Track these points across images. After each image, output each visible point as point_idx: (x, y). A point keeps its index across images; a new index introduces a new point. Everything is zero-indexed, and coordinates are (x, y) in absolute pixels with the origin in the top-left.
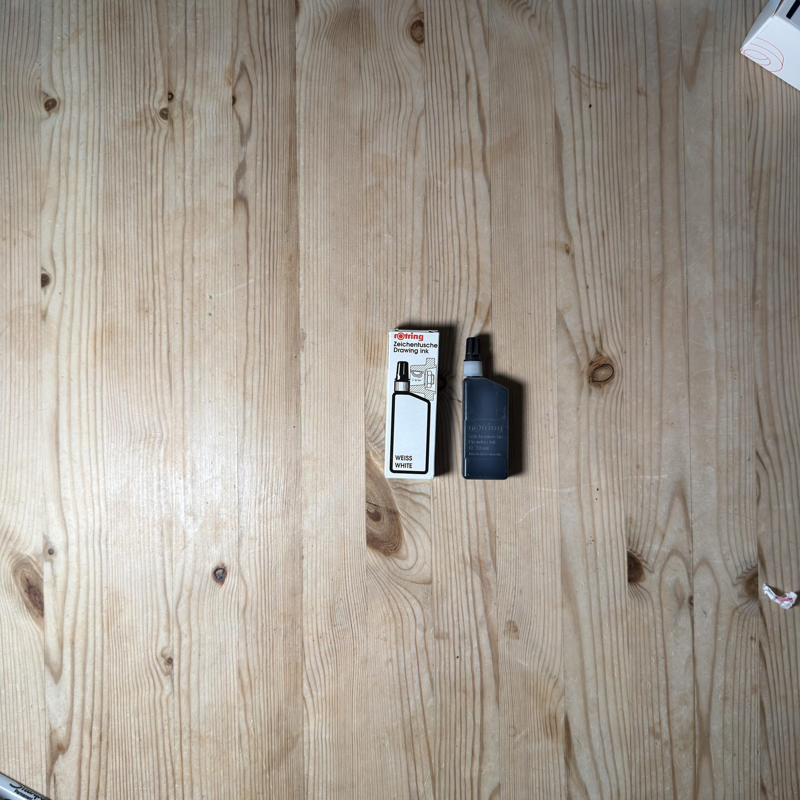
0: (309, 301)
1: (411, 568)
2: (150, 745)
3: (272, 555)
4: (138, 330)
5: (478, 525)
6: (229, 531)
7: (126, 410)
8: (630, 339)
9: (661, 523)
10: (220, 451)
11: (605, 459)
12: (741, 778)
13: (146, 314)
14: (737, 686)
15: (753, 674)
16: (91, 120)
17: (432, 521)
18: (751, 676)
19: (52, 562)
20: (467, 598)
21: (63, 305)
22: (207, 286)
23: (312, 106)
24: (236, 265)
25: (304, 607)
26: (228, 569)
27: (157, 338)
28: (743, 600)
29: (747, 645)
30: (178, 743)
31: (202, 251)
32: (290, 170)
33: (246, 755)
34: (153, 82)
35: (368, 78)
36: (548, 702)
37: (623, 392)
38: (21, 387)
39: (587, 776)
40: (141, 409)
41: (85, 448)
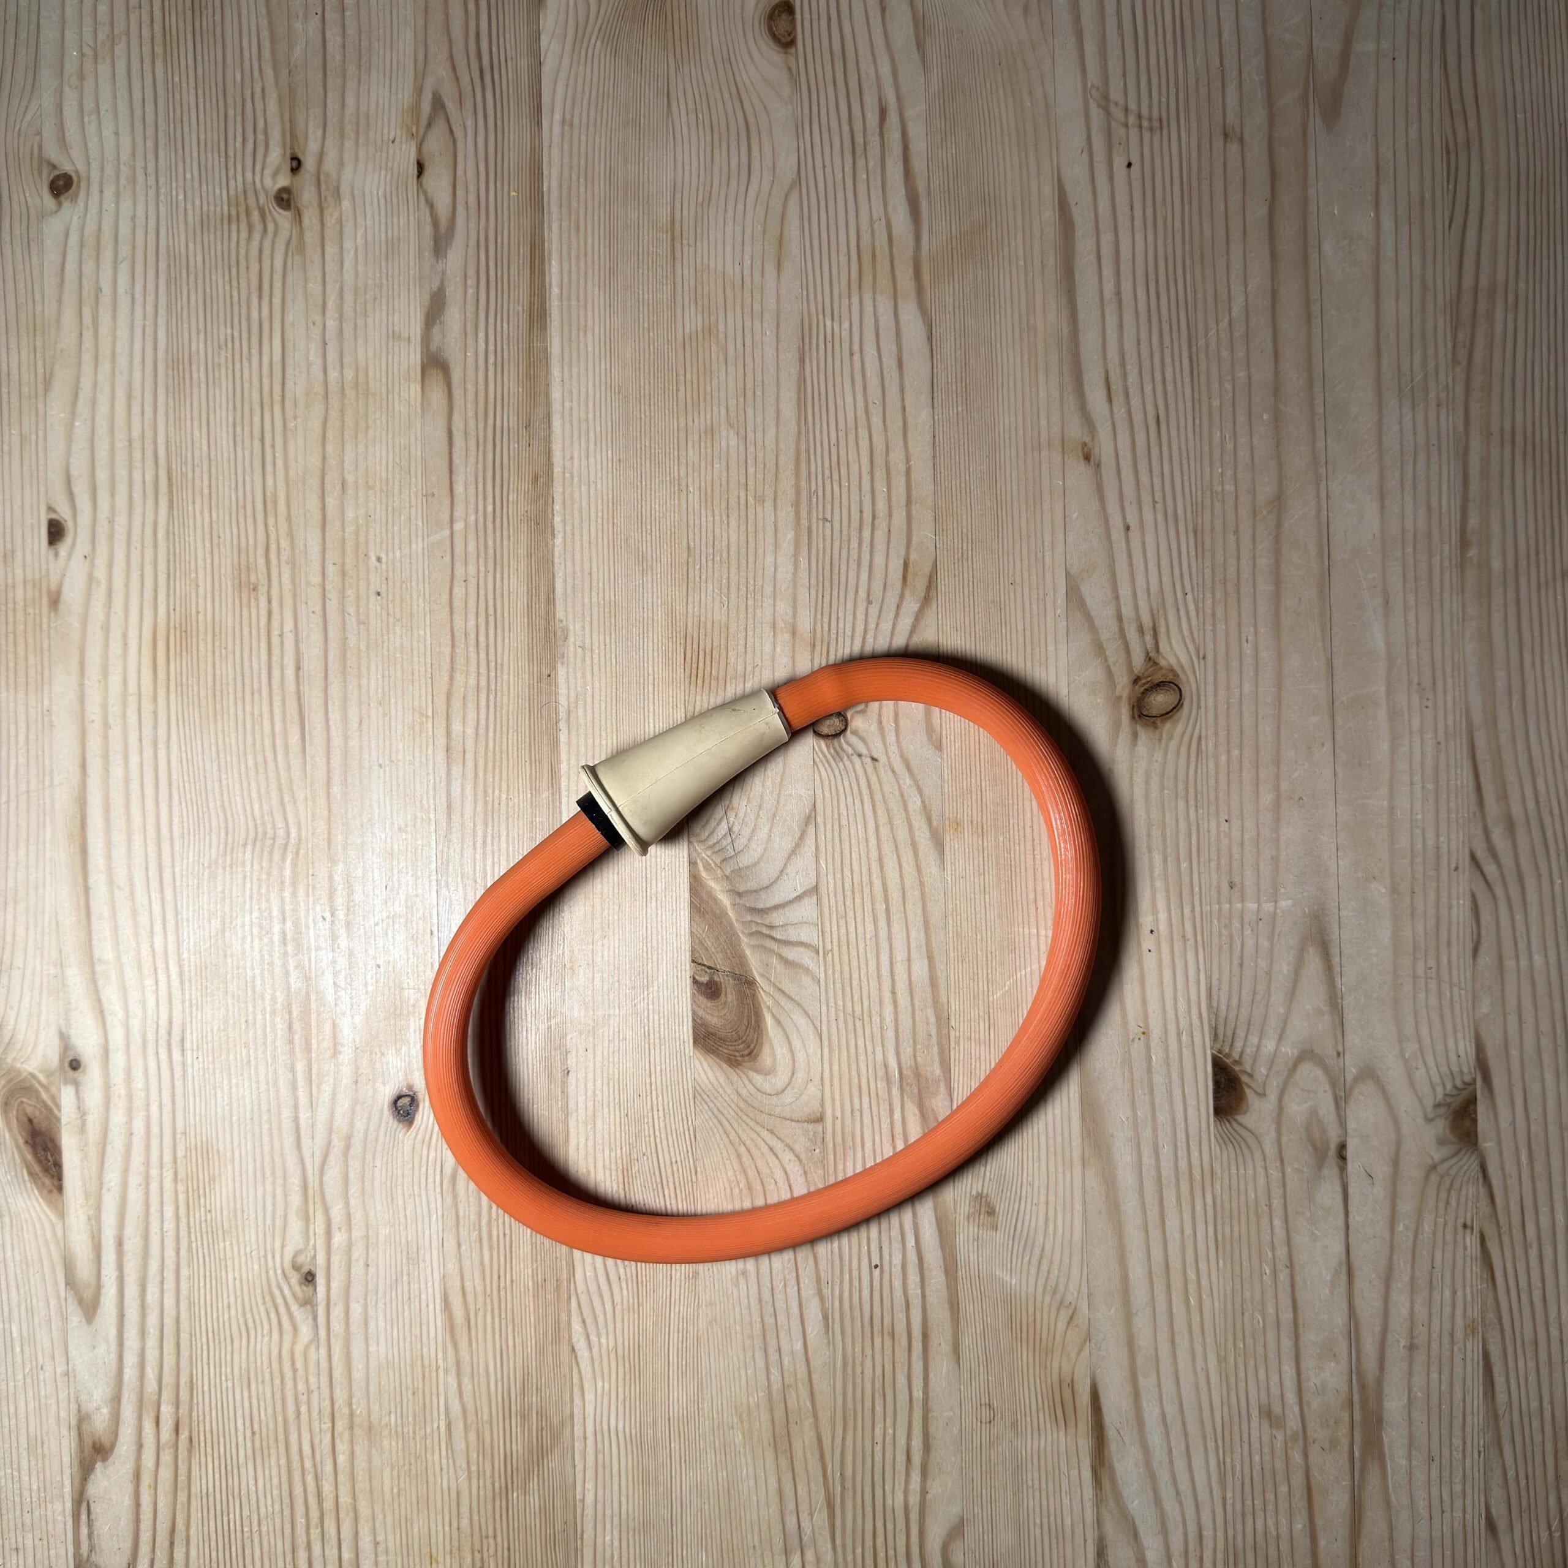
0: (574, 565)
1: (783, 1091)
2: (272, 1442)
4: (238, 626)
5: (913, 1006)
7: (217, 784)
8: (1214, 631)
9: (1278, 1000)
10: (403, 864)
11: (1165, 870)
12: (1447, 1507)
13: (253, 596)
14: (1436, 1321)
15: (1469, 1297)
16: (141, 214)
17: (823, 997)
18: (1465, 1300)
19: (76, 1084)
20: (894, 1148)
21: (91, 579)
22: (371, 537)
23: (574, 177)
24: (428, 496)
25: (572, 1170)
26: (419, 1097)
27: (275, 640)
28: (1446, 1151)
29: (1455, 1241)
30: (327, 1438)
31: (362, 468)
32: (532, 304)
33: (461, 1462)
34: (261, 137)
35: (684, 119)
36: (1057, 1355)
37: (1200, 738)
38: (13, 742)
39: (1137, 1503)
40: (245, 785)
41: (138, 860)
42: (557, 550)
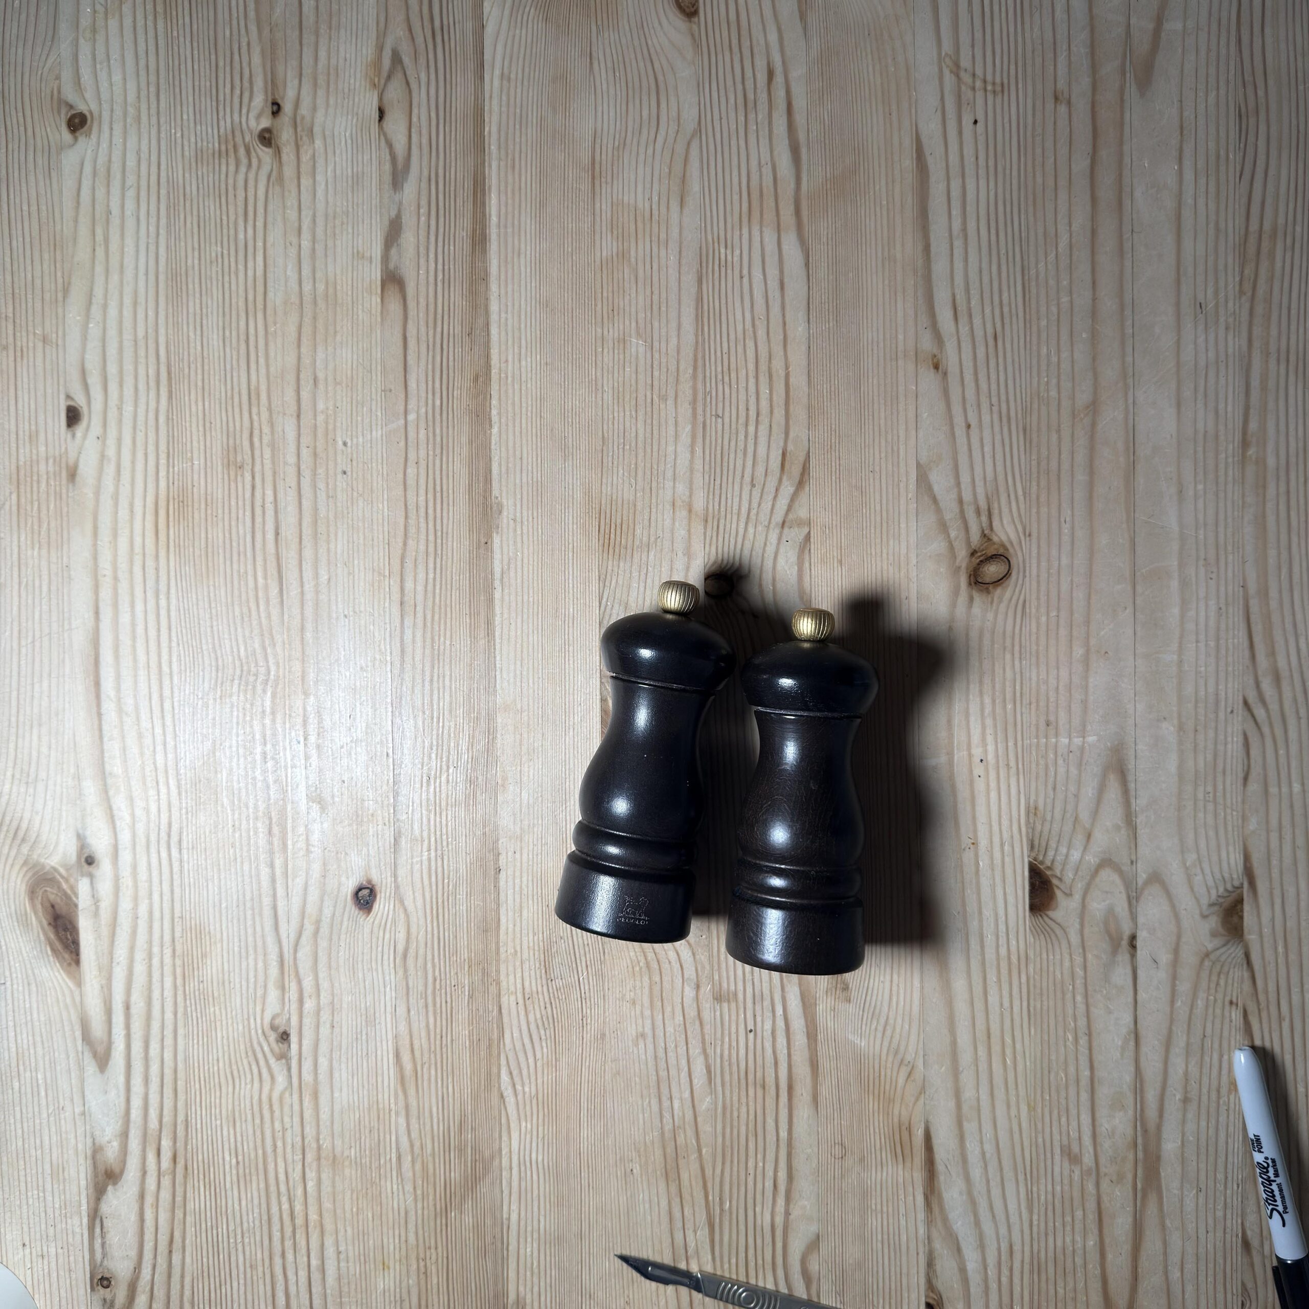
0: (507, 450)
2: (253, 1170)
3: (449, 866)
4: (226, 498)
6: (380, 827)
7: (209, 630)
8: (1038, 513)
9: (1085, 816)
10: (364, 698)
11: (994, 711)
12: (1210, 1229)
13: (239, 473)
14: (1205, 1080)
16: (144, 148)
19: (91, 876)
21: (103, 457)
22: (338, 424)
23: (511, 123)
24: (386, 391)
25: (502, 950)
26: (377, 889)
27: (258, 511)
28: (1217, 942)
29: (1223, 1014)
30: (299, 1167)
31: (331, 367)
32: (474, 230)
33: (409, 1187)
34: (246, 84)
35: (604, 75)
36: (897, 1104)
37: (1025, 602)
38: (37, 591)
39: (960, 1224)
40: (232, 629)
41: (143, 692)
42: (493, 438)
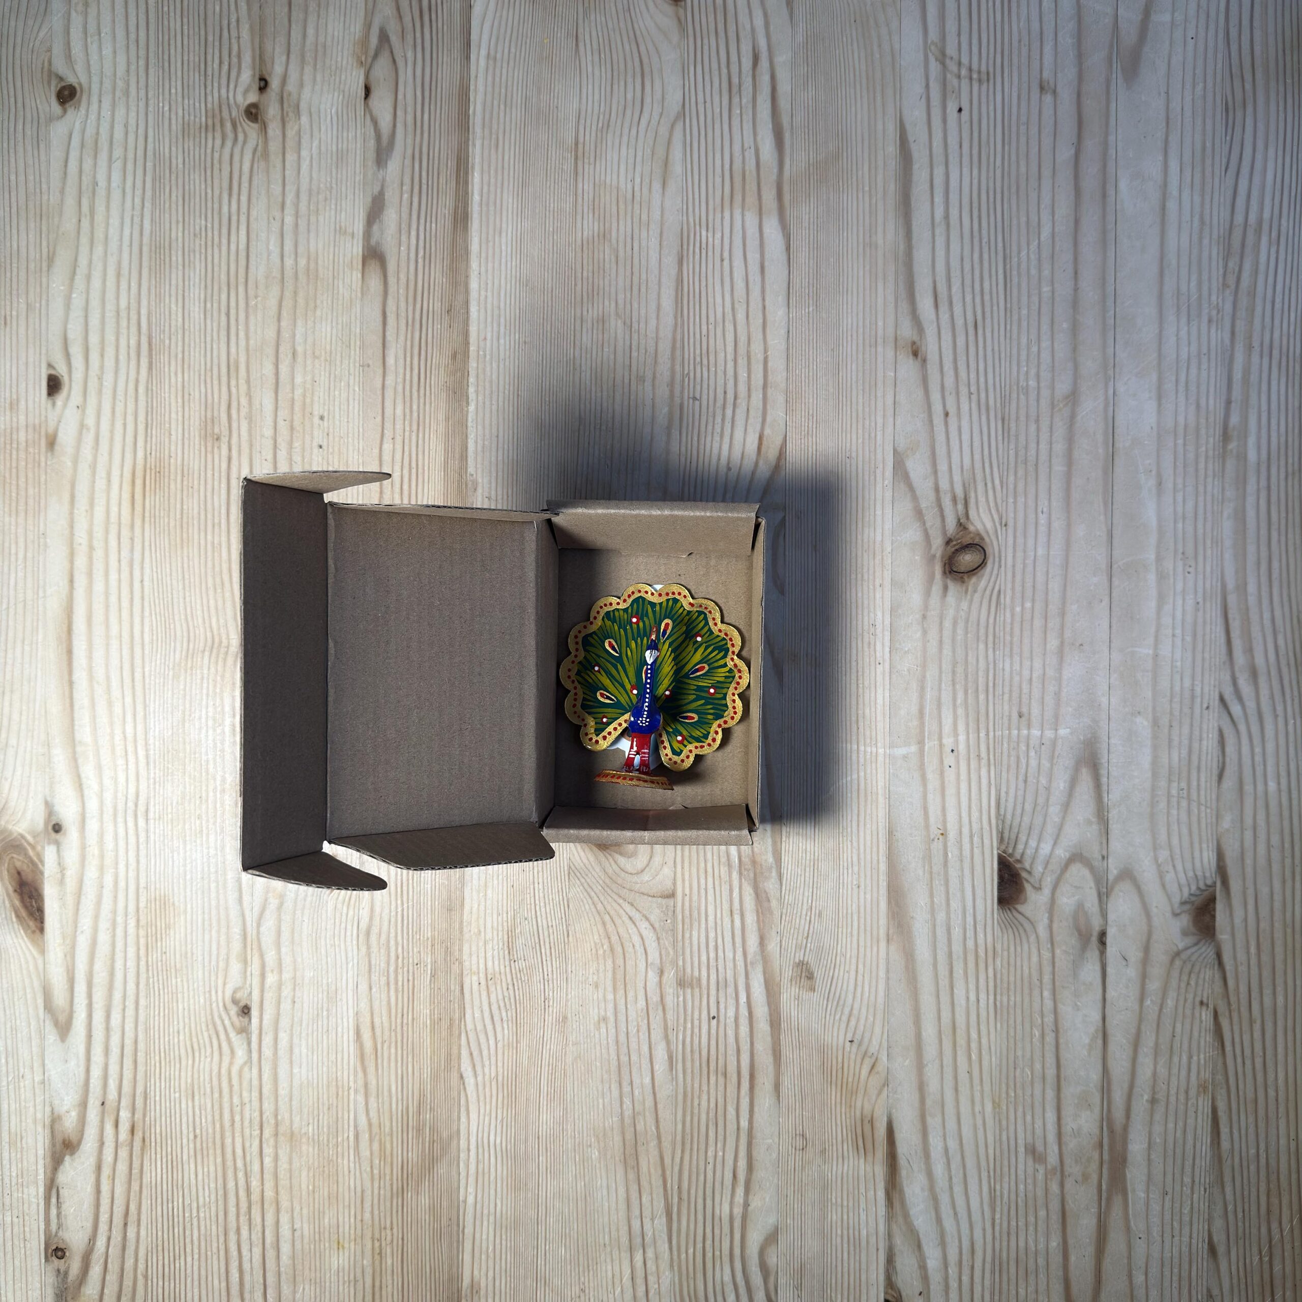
0: (484, 428)
1: (642, 871)
2: (210, 1145)
4: (203, 468)
7: (181, 600)
8: (1015, 503)
9: (1055, 811)
11: (966, 701)
12: (1176, 1233)
13: (216, 444)
14: (1174, 1080)
16: (132, 121)
18: (1199, 1064)
19: (58, 844)
20: (732, 921)
21: (82, 426)
22: (316, 399)
23: (496, 103)
24: (365, 366)
25: (466, 930)
27: (234, 483)
28: (1190, 940)
29: (1193, 1014)
30: (256, 1143)
31: (310, 341)
32: (456, 208)
33: (366, 1167)
34: (235, 60)
35: (589, 58)
36: (860, 1096)
37: (999, 592)
38: (13, 558)
39: (922, 1220)
40: (205, 601)
41: (115, 662)
42: (470, 415)
